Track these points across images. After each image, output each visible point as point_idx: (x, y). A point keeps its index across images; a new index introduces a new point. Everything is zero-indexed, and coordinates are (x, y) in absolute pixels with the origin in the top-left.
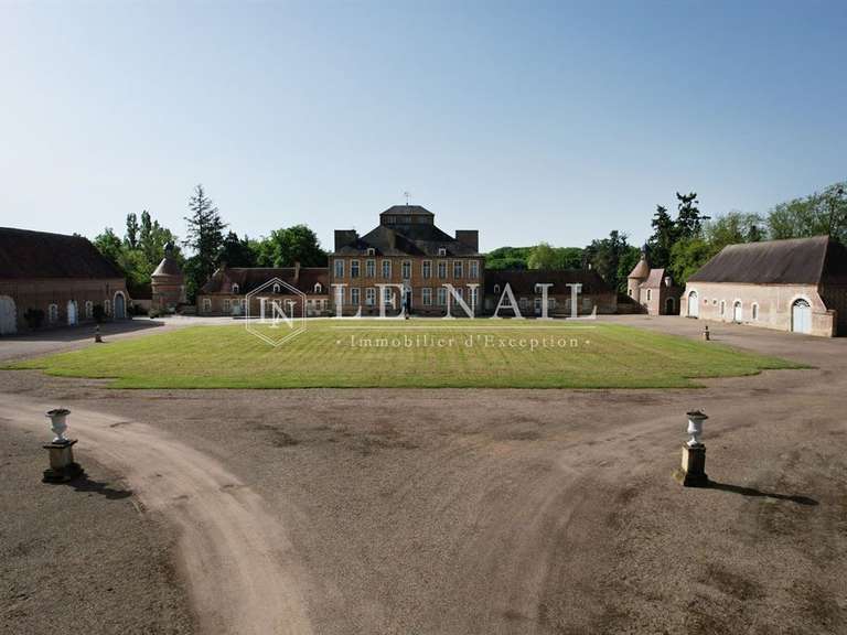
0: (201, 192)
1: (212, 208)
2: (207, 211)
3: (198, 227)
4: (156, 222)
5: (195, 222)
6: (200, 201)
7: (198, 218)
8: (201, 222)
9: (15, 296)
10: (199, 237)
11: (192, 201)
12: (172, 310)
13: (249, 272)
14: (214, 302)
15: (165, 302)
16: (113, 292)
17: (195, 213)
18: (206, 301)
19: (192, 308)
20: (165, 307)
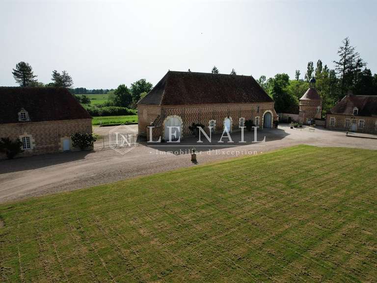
0: (347, 43)
1: (354, 52)
2: (350, 55)
3: (342, 67)
4: (326, 66)
5: (340, 64)
6: (346, 49)
7: (343, 61)
8: (345, 63)
9: (183, 116)
10: (342, 73)
11: (340, 50)
12: (309, 122)
13: (369, 98)
14: (338, 120)
15: (306, 116)
16: (263, 111)
17: (341, 58)
18: (332, 119)
19: (322, 123)
20: (305, 120)
